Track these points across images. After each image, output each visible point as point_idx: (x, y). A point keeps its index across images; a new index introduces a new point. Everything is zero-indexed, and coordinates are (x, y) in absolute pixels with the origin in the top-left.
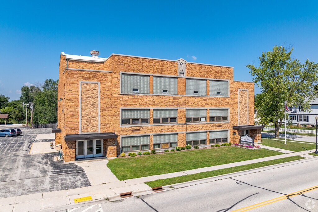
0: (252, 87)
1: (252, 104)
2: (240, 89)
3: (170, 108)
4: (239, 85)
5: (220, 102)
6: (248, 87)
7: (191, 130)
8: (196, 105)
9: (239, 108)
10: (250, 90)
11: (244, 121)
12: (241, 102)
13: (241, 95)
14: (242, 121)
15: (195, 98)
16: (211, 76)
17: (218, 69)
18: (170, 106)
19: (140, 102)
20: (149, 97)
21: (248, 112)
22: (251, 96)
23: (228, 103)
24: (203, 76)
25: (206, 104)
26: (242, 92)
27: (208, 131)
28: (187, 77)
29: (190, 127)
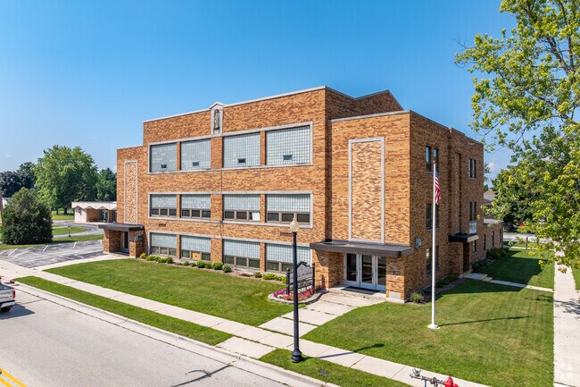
0: (399, 127)
1: (400, 179)
2: (354, 141)
3: (199, 193)
4: (350, 130)
5: (288, 179)
6: (383, 129)
7: (230, 235)
8: (239, 185)
9: (350, 191)
10: (392, 137)
11: (370, 229)
12: (357, 176)
13: (360, 155)
14: (362, 228)
15: (238, 173)
16: (268, 122)
17: (285, 103)
18: (201, 189)
19: (166, 184)
20: (175, 176)
21: (382, 204)
22: (396, 156)
23: (309, 180)
24: (253, 127)
25: (259, 184)
26: (362, 147)
27: (261, 241)
28: (225, 134)
29: (229, 229)
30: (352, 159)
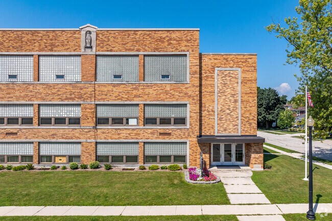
0: (250, 63)
1: (251, 95)
2: (219, 69)
3: (66, 102)
4: (216, 61)
5: (167, 93)
6: (240, 63)
7: (105, 138)
8: (116, 97)
9: (216, 102)
10: (246, 69)
11: (231, 126)
12: (222, 92)
13: (224, 78)
14: (225, 126)
15: (114, 86)
16: (147, 48)
17: (164, 36)
18: (67, 99)
20: (31, 87)
21: (239, 111)
22: (248, 80)
23: (186, 94)
24: (130, 50)
25: (136, 96)
26: (225, 73)
27: (141, 141)
28: (98, 53)
29: (103, 133)
30: (217, 81)
